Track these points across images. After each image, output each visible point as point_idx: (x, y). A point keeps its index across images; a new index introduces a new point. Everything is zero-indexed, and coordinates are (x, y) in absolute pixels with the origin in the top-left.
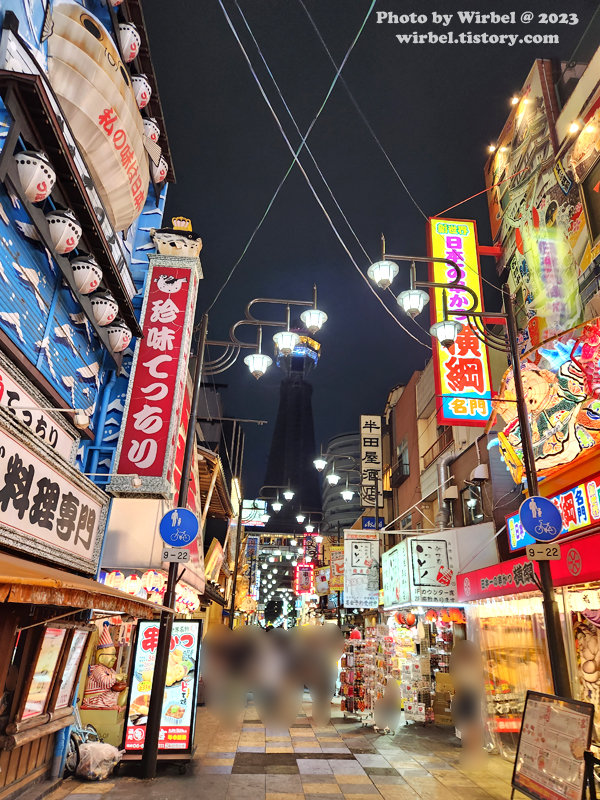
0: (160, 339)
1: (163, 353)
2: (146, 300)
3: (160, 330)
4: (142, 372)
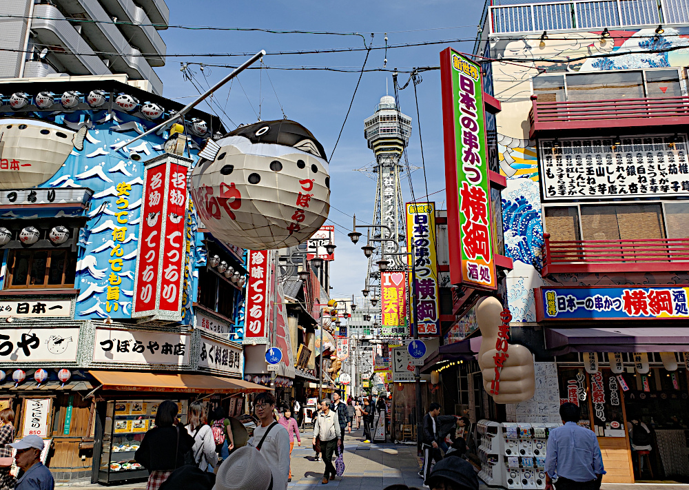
0: (257, 273)
1: (259, 279)
3: (257, 268)
4: (251, 289)
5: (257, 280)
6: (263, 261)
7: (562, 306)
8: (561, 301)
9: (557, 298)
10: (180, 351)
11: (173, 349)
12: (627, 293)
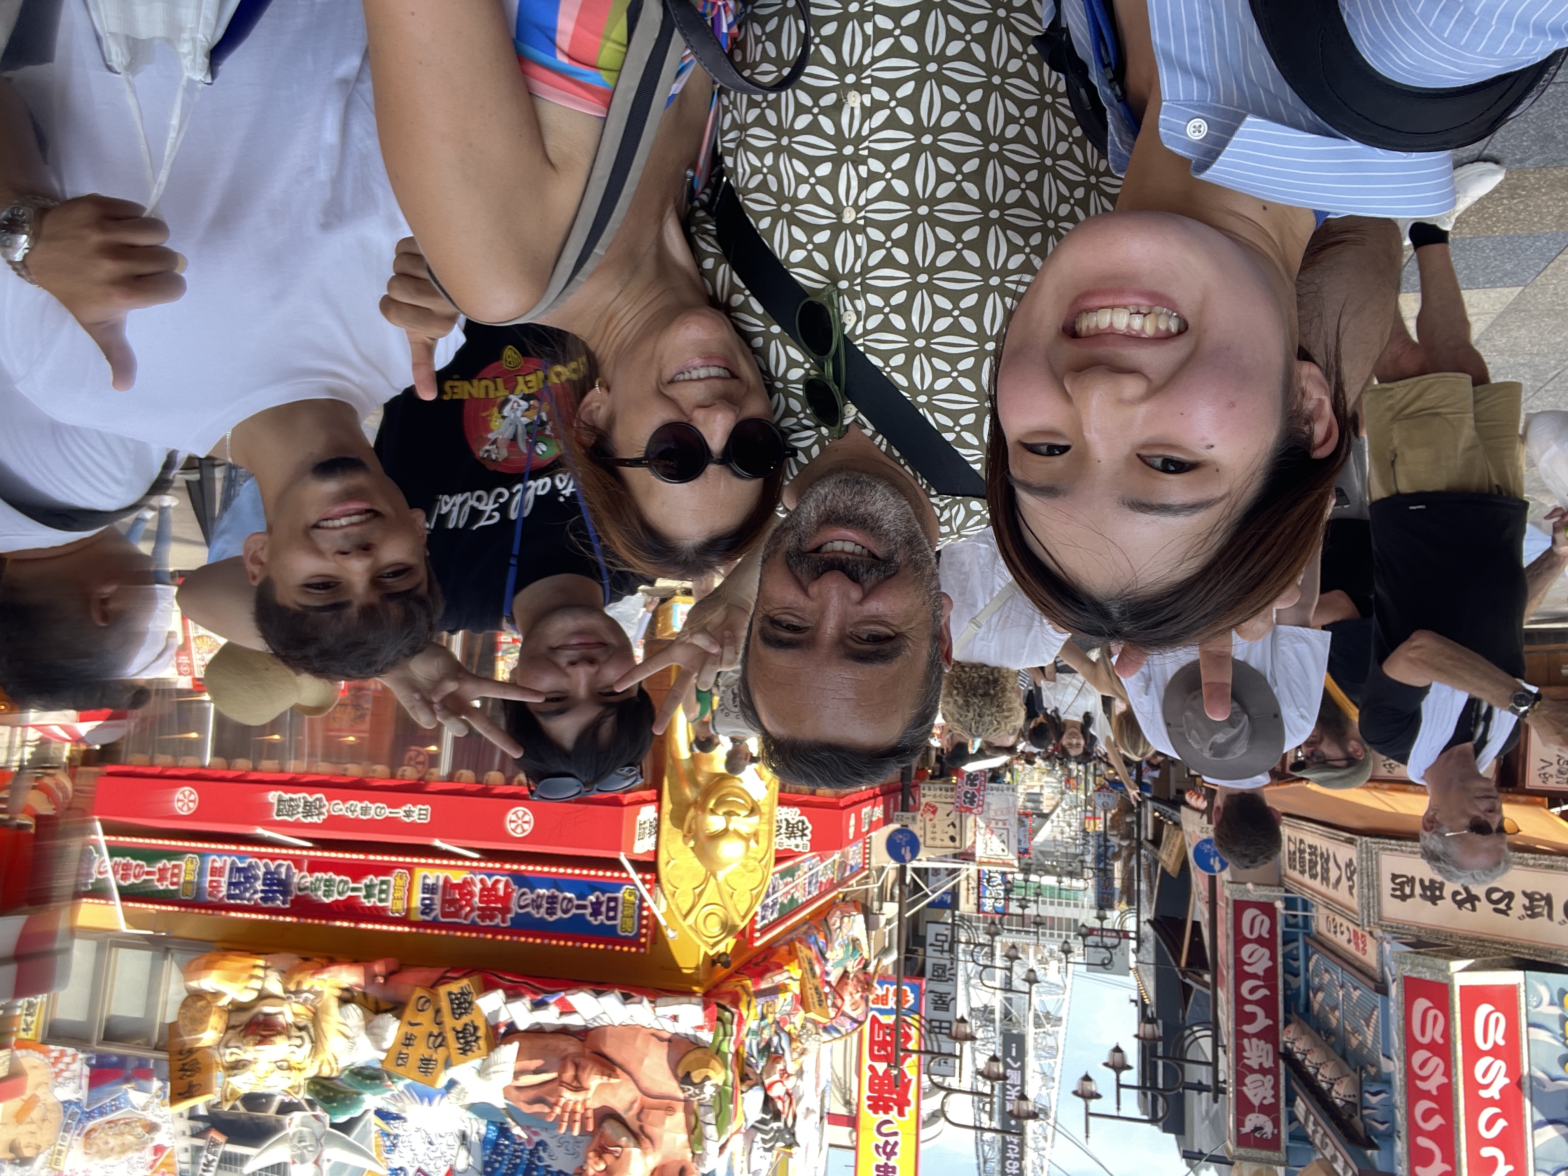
0: (1258, 1053)
1: (1255, 1035)
2: (1282, 1104)
3: (1261, 1065)
4: (1271, 1013)
5: (1259, 1035)
6: (1247, 1080)
7: (612, 904)
8: (611, 914)
9: (617, 922)
10: (1402, 884)
11: (1418, 890)
12: (503, 921)
